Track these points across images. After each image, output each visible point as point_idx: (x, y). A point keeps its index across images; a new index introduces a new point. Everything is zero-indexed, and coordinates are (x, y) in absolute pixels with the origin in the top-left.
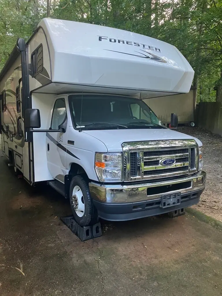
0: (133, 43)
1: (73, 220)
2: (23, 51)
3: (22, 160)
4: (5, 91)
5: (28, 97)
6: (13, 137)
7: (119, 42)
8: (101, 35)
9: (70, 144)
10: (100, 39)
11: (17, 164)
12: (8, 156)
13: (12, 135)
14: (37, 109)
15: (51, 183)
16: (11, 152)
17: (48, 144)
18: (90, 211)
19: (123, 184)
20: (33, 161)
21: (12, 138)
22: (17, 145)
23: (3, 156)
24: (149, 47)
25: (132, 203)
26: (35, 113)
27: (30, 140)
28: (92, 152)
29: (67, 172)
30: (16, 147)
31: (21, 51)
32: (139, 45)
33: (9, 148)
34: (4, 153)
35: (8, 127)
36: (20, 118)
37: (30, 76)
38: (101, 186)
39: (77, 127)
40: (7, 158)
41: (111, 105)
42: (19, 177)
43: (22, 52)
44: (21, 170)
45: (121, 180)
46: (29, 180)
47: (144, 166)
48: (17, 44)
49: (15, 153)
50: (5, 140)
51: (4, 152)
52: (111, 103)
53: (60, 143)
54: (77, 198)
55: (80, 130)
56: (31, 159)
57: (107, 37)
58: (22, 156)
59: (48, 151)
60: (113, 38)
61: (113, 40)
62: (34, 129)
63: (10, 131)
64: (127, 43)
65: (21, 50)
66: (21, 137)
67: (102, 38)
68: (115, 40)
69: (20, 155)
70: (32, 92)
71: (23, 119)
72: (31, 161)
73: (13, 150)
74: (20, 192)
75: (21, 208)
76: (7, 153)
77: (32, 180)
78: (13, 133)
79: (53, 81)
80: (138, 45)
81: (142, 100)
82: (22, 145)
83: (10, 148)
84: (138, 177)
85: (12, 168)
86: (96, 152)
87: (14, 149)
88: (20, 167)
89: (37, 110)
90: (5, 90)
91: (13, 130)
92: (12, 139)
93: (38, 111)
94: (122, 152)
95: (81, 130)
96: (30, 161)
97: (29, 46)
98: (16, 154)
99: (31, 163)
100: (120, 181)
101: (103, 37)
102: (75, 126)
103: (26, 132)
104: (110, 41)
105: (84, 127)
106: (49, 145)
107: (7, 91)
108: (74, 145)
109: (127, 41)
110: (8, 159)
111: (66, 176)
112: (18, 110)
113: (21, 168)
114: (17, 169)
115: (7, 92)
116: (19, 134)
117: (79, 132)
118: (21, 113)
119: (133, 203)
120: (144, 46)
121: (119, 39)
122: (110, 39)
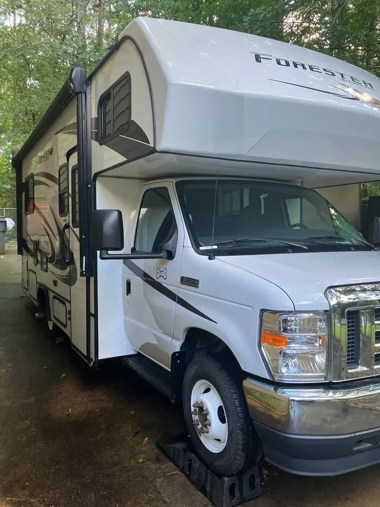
0: (321, 70)
1: (193, 456)
2: (81, 93)
3: (70, 312)
4: (32, 176)
5: (90, 186)
6: (49, 263)
7: (295, 65)
8: (258, 52)
9: (188, 285)
10: (258, 58)
11: (55, 317)
12: (36, 297)
13: (47, 259)
14: (116, 210)
15: (131, 362)
16: (43, 292)
17: (127, 281)
18: (243, 445)
19: (328, 386)
20: (96, 316)
21: (47, 265)
22: (58, 280)
23: (24, 295)
24: (352, 78)
25: (353, 435)
26: (113, 217)
27: (91, 272)
28: (251, 309)
29: (176, 345)
30: (55, 283)
31: (77, 94)
32: (333, 74)
33: (37, 282)
34: (25, 291)
35: (37, 243)
36: (67, 226)
37: (95, 144)
38: (276, 389)
39: (201, 248)
40: (35, 302)
41: (261, 199)
42: (59, 340)
43: (80, 95)
44: (67, 331)
45: (326, 378)
46: (85, 354)
47: (376, 343)
48: (70, 79)
49: (51, 295)
50: (29, 268)
51: (27, 290)
52: (261, 197)
53: (160, 280)
54: (206, 409)
55: (211, 255)
56: (92, 311)
57: (271, 56)
58: (70, 302)
59: (127, 295)
60: (283, 57)
61: (283, 63)
62: (110, 252)
63: (41, 251)
64: (311, 69)
65: (77, 91)
66: (68, 264)
67: (261, 56)
68: (286, 61)
69: (63, 301)
70: (97, 175)
71: (77, 230)
72: (92, 315)
73: (47, 289)
74: (64, 375)
75: (68, 415)
76: (34, 293)
77: (92, 356)
78: (49, 256)
79: (158, 148)
80: (331, 74)
81: (316, 190)
82: (70, 281)
83: (41, 285)
84: (361, 368)
85: (43, 322)
86: (262, 310)
87: (50, 285)
88: (62, 324)
89: (116, 212)
90: (33, 174)
91: (50, 251)
92: (47, 267)
93: (120, 214)
94: (327, 311)
95: (215, 256)
96: (89, 315)
97: (94, 82)
98: (54, 297)
99: (92, 320)
100: (322, 381)
101: (263, 55)
102: (196, 245)
103: (84, 257)
104: (279, 63)
105: (215, 247)
106: (130, 283)
107: (38, 175)
108: (198, 287)
109: (311, 64)
110: (36, 304)
111: (175, 353)
112: (63, 211)
113: (65, 326)
114: (54, 325)
115: (36, 178)
116: (64, 259)
117: (210, 258)
118: (69, 218)
119: (357, 434)
120: (342, 75)
121: (295, 61)
122: (277, 60)
